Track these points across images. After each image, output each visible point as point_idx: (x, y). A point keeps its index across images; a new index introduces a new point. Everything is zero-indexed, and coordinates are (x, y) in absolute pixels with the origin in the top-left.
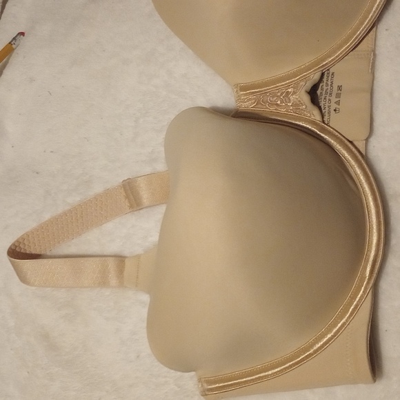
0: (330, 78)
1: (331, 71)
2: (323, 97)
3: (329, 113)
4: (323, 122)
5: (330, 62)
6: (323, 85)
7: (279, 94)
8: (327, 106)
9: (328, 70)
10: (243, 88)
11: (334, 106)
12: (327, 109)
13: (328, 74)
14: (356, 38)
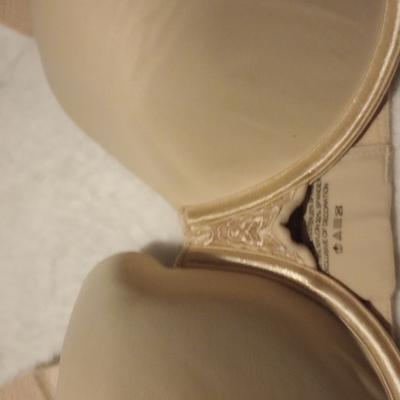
0: (322, 194)
1: (324, 180)
2: (314, 226)
3: (326, 252)
4: (319, 268)
5: (319, 168)
6: (312, 204)
7: (243, 226)
8: (321, 242)
9: (319, 180)
10: (194, 214)
11: (332, 242)
12: (322, 246)
13: (319, 186)
14: (357, 126)
